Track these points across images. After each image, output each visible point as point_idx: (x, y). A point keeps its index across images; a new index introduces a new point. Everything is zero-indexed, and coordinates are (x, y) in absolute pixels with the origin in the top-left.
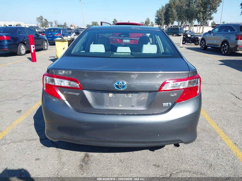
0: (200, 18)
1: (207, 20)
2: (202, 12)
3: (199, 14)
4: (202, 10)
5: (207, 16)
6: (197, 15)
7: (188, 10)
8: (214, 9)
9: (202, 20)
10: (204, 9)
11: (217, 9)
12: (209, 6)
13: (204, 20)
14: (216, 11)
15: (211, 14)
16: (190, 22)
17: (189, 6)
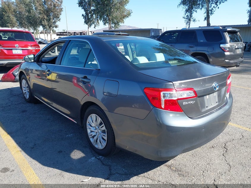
0: (46, 25)
1: (53, 27)
2: (46, 19)
3: (44, 21)
4: (45, 17)
5: (52, 23)
6: (41, 22)
7: (30, 16)
8: (57, 17)
9: (48, 28)
10: (47, 17)
11: (60, 18)
12: (52, 14)
13: (50, 27)
14: (60, 19)
15: (55, 22)
16: (35, 29)
17: (29, 12)
